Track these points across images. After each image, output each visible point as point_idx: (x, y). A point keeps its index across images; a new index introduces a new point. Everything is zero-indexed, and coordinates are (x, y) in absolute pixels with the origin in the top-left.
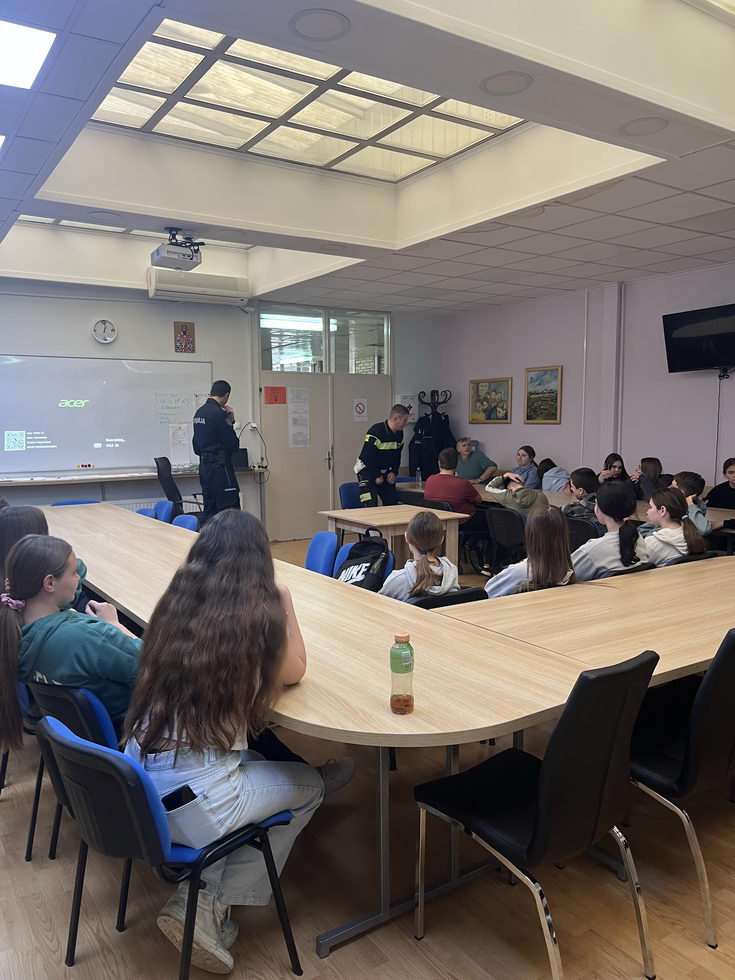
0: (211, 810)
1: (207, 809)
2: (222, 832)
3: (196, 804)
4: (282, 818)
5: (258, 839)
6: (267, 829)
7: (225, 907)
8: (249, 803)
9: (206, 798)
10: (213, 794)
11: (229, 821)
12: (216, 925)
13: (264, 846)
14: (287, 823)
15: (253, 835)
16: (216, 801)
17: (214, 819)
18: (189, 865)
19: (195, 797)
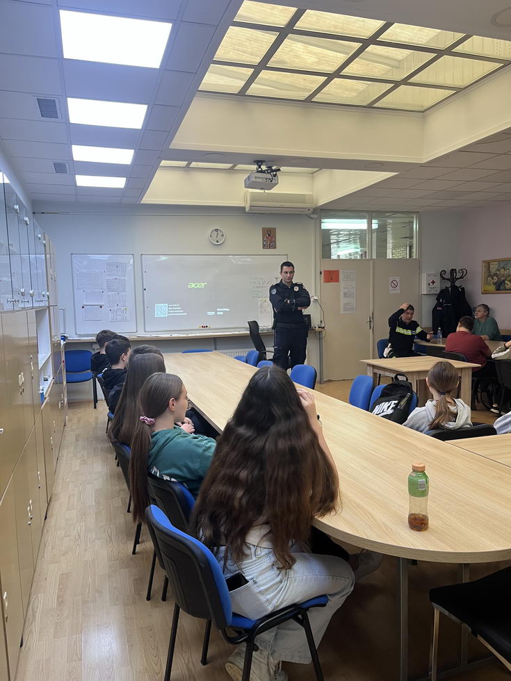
0: (260, 592)
1: (258, 591)
2: (270, 609)
3: (248, 587)
4: (320, 601)
5: (300, 616)
6: (307, 609)
7: (276, 662)
8: (291, 587)
9: (255, 583)
10: (261, 580)
11: (275, 601)
12: (270, 674)
13: (305, 623)
14: (324, 605)
15: (297, 613)
16: (263, 585)
17: (263, 598)
18: (247, 630)
19: (247, 582)
